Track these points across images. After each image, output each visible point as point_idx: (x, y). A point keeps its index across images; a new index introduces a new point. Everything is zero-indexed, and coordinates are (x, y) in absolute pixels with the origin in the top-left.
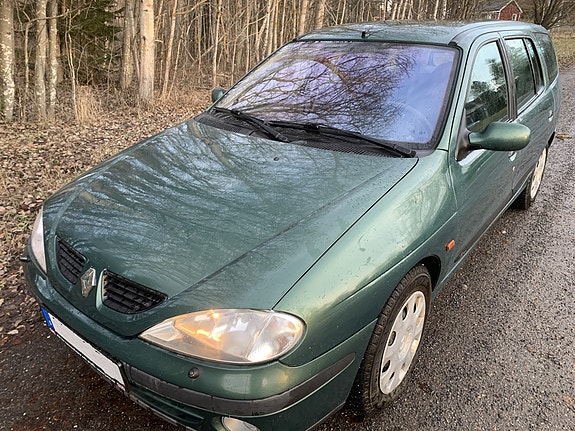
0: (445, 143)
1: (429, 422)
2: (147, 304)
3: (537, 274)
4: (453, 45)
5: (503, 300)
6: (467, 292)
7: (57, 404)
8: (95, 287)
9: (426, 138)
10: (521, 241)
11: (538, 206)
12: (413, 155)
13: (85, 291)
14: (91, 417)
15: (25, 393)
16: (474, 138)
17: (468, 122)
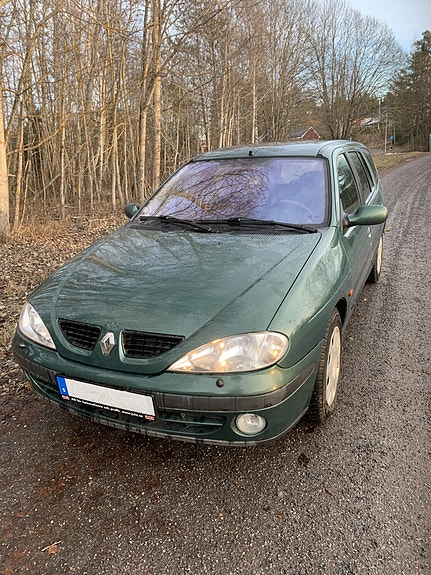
0: (334, 222)
1: (360, 423)
2: (168, 347)
3: (398, 324)
4: (320, 156)
5: (381, 343)
6: (353, 342)
7: (64, 468)
8: (117, 345)
9: (321, 220)
10: (379, 304)
11: (382, 279)
12: (316, 232)
13: (105, 351)
14: (100, 470)
15: (30, 466)
16: (351, 217)
17: (344, 209)
